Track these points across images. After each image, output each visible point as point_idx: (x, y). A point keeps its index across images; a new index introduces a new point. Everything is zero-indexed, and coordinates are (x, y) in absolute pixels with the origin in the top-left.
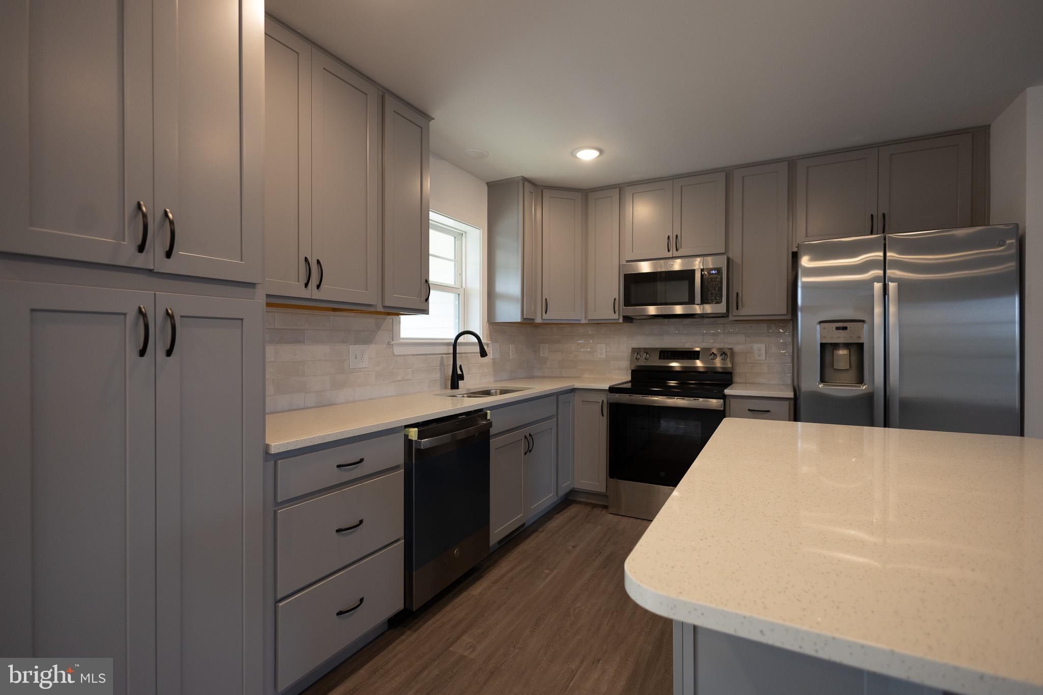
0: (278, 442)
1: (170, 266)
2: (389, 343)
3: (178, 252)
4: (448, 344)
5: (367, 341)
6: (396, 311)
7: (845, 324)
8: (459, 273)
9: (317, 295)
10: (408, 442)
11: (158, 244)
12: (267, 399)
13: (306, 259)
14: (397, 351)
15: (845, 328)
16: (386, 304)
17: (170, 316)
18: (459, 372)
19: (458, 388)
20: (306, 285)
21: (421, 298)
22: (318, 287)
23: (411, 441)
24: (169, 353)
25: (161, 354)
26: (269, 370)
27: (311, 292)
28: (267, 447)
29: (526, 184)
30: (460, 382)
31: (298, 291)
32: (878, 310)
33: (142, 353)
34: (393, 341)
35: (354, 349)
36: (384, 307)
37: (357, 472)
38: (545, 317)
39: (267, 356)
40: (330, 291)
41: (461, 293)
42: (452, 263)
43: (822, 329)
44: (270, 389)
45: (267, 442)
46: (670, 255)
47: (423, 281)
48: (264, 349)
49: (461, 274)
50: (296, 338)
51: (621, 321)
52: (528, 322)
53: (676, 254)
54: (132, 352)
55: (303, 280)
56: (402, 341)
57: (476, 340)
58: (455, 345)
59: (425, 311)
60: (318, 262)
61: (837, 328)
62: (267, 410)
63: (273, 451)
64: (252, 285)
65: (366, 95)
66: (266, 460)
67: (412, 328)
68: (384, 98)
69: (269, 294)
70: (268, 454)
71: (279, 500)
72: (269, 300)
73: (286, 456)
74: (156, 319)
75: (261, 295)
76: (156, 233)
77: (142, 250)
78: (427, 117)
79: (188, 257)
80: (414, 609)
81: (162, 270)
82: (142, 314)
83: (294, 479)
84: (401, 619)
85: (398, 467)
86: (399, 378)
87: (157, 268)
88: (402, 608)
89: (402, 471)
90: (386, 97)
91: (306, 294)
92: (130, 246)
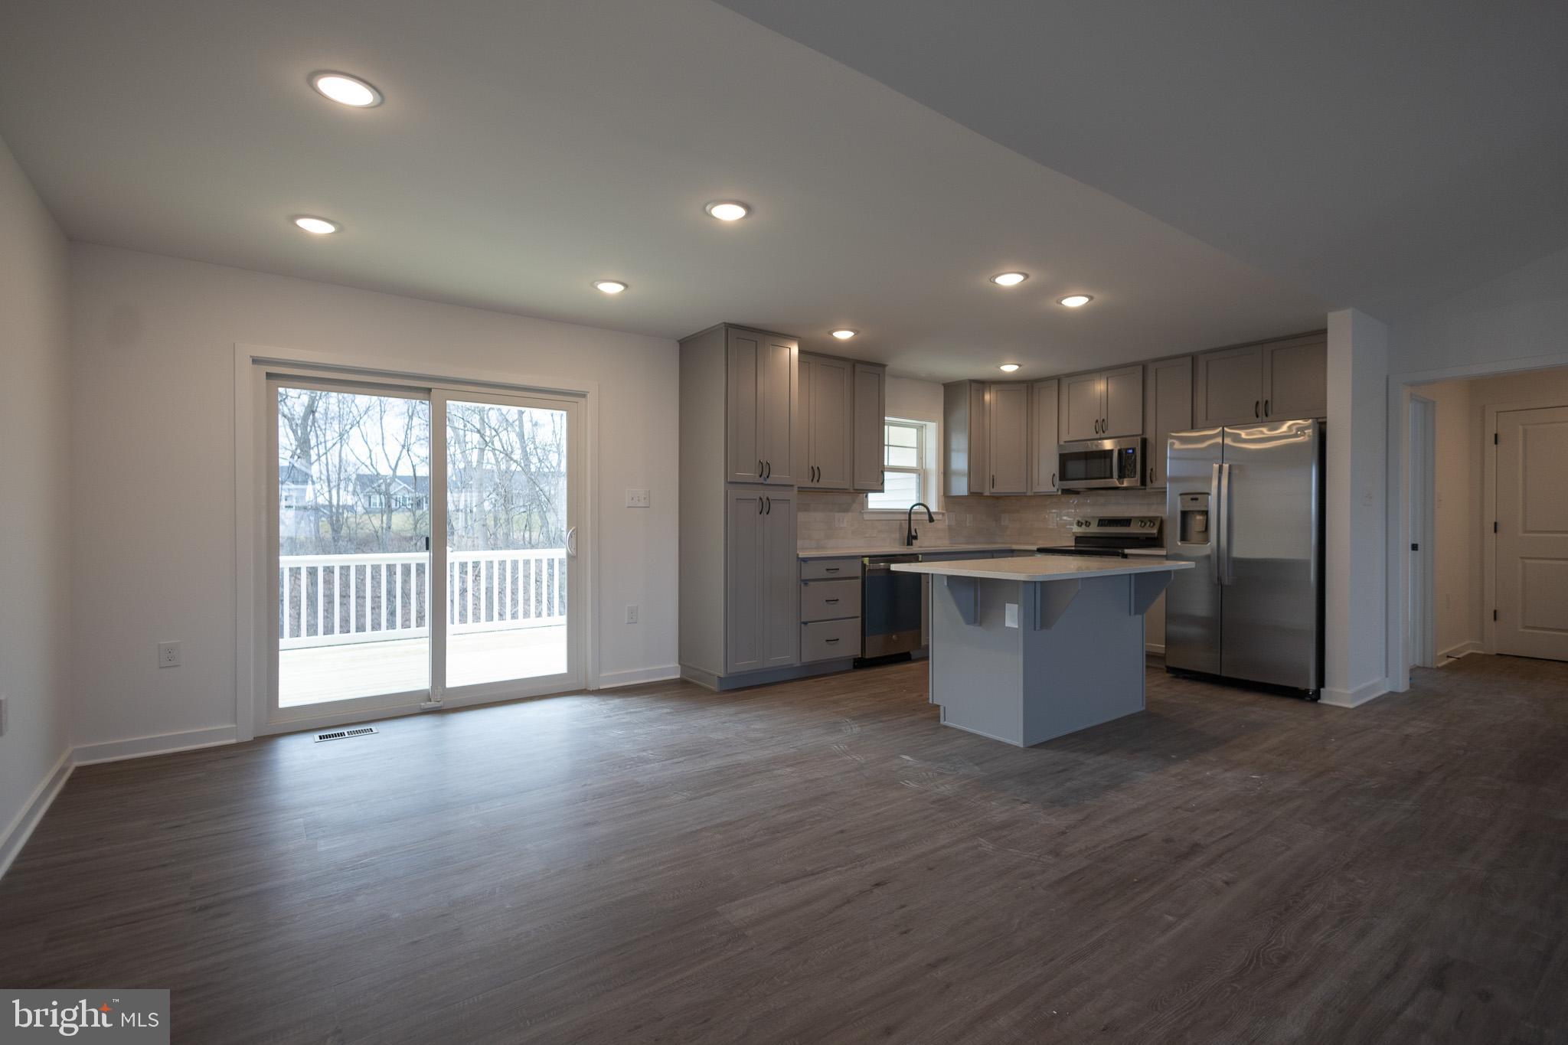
0: (802, 555)
1: (768, 481)
2: (860, 512)
3: (771, 476)
4: (905, 513)
5: (846, 510)
6: (866, 491)
7: (1197, 496)
8: (921, 458)
9: (818, 485)
10: (863, 565)
11: (765, 475)
13: (812, 466)
14: (866, 517)
15: (1196, 499)
16: (856, 488)
17: (768, 499)
18: (913, 533)
19: (912, 545)
20: (812, 480)
21: (878, 482)
22: (818, 481)
23: (865, 564)
24: (768, 513)
25: (765, 514)
27: (815, 484)
28: (798, 555)
29: (973, 384)
30: (914, 541)
31: (810, 484)
32: (1215, 483)
33: (761, 513)
34: (862, 510)
35: (838, 515)
36: (854, 490)
38: (992, 490)
39: (798, 517)
40: (824, 483)
41: (921, 472)
42: (915, 450)
43: (1182, 499)
44: (799, 536)
45: (798, 552)
46: (1098, 436)
47: (880, 471)
48: (797, 514)
49: (922, 458)
50: (809, 507)
51: (1060, 493)
52: (975, 495)
53: (1103, 435)
54: (758, 513)
55: (811, 477)
56: (869, 510)
57: (926, 510)
58: (910, 514)
59: (882, 491)
60: (818, 468)
61: (1192, 499)
63: (800, 556)
64: (792, 486)
65: (844, 369)
66: (797, 561)
67: (875, 501)
68: (854, 366)
69: (799, 488)
70: (798, 558)
71: (802, 578)
72: (799, 491)
73: (805, 560)
74: (765, 500)
75: (796, 489)
76: (765, 469)
77: (761, 476)
78: (884, 366)
79: (774, 478)
80: (867, 657)
81: (766, 483)
82: (761, 499)
83: (809, 572)
84: (861, 663)
85: (857, 578)
86: (867, 535)
87: (764, 482)
88: (860, 656)
89: (859, 581)
90: (856, 364)
91: (812, 485)
92: (757, 475)
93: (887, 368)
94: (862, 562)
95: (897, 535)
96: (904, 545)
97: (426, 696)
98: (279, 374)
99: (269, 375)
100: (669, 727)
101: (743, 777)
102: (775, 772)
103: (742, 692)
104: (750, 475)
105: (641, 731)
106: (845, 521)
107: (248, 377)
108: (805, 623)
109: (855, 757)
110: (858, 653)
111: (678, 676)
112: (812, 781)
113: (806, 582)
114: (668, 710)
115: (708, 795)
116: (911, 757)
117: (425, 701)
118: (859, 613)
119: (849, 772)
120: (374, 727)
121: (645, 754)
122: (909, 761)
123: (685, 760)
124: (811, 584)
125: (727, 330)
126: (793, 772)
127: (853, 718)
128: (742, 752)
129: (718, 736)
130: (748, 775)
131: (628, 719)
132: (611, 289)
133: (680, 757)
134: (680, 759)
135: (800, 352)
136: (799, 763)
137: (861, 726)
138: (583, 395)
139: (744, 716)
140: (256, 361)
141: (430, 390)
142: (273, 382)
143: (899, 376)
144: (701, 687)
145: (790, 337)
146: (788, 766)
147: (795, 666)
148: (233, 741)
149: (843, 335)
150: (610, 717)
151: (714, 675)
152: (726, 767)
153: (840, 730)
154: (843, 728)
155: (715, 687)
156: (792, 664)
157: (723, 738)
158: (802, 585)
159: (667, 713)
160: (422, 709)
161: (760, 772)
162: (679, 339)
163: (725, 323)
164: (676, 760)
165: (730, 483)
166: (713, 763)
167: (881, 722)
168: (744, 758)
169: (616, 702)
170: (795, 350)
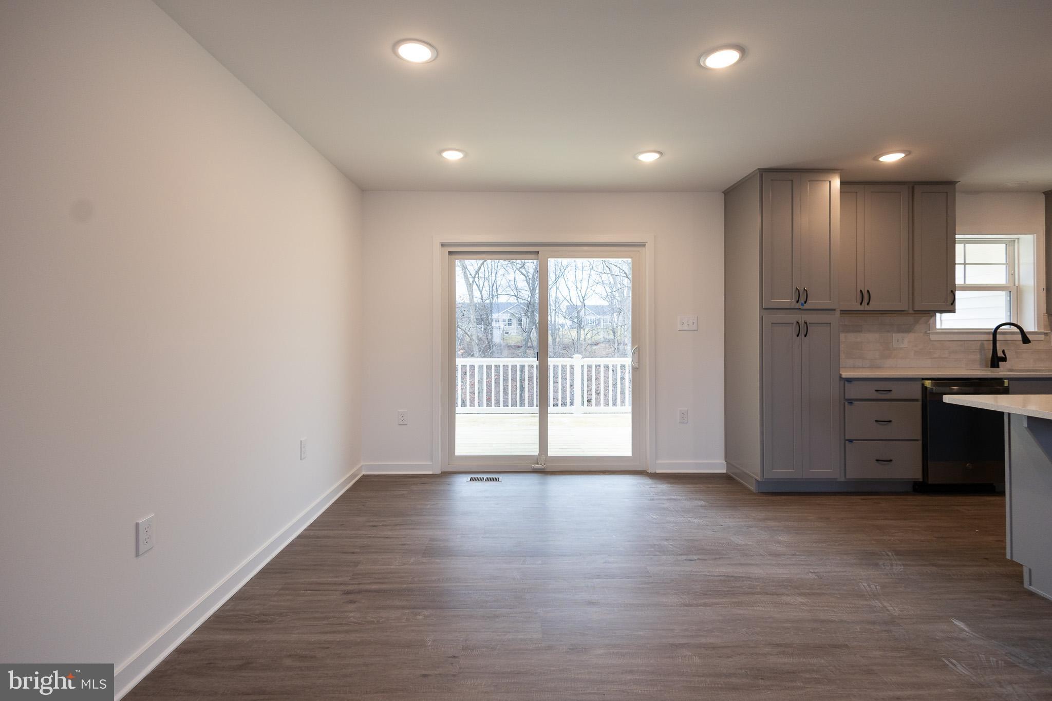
0: (846, 374)
1: (806, 306)
2: (926, 332)
3: (809, 301)
4: (987, 333)
5: (908, 331)
6: (931, 312)
8: (1011, 275)
9: (867, 308)
10: (924, 388)
11: (802, 300)
12: (841, 360)
13: (861, 291)
14: (933, 337)
16: (916, 309)
17: (806, 323)
18: (1000, 355)
20: (861, 304)
21: (947, 302)
22: (868, 304)
23: (926, 387)
24: (805, 336)
25: (803, 336)
26: (842, 347)
27: (864, 307)
28: (841, 375)
31: (857, 307)
33: (798, 336)
34: (929, 330)
35: (896, 336)
36: (915, 311)
37: (888, 396)
39: (841, 339)
40: (874, 305)
41: (1012, 290)
42: (1003, 267)
44: (842, 356)
45: (841, 373)
47: (949, 291)
48: (839, 335)
49: (1013, 275)
50: (857, 329)
54: (795, 336)
55: (859, 300)
56: (938, 331)
57: (1018, 330)
58: (995, 334)
59: (953, 311)
60: (868, 291)
62: (841, 366)
63: (843, 377)
64: (834, 309)
65: (900, 192)
66: (840, 380)
67: (944, 321)
68: (913, 188)
69: (841, 311)
70: (841, 378)
71: (846, 398)
72: (841, 314)
73: (849, 380)
74: (802, 324)
75: (838, 312)
76: (802, 296)
77: (797, 302)
78: (952, 183)
79: (812, 303)
80: (929, 483)
81: (804, 307)
82: (798, 323)
83: (853, 392)
84: (921, 488)
85: (917, 400)
86: (935, 356)
87: (802, 307)
88: (921, 480)
89: (920, 403)
90: (916, 186)
91: (861, 308)
92: (794, 301)
93: (957, 185)
94: (923, 385)
95: (978, 357)
96: (987, 366)
97: (536, 460)
98: (455, 252)
99: (450, 253)
100: (697, 521)
101: (748, 594)
102: (784, 598)
103: (778, 498)
104: (787, 301)
105: (672, 519)
106: (905, 342)
107: (439, 254)
108: (851, 441)
109: (885, 604)
110: (918, 476)
111: (724, 471)
112: (823, 621)
113: (851, 402)
114: (703, 503)
115: (705, 605)
116: (968, 625)
117: (535, 464)
118: (919, 437)
119: (874, 623)
120: (501, 477)
121: (666, 543)
122: (964, 630)
123: (698, 559)
124: (856, 403)
125: (762, 176)
126: (803, 604)
127: (898, 553)
128: (757, 565)
129: (739, 540)
130: (753, 594)
131: (666, 505)
132: (649, 158)
133: (695, 555)
134: (695, 557)
135: (842, 183)
136: (814, 594)
137: (904, 565)
138: (643, 245)
139: (772, 523)
140: (443, 245)
141: (538, 252)
142: (453, 257)
143: (977, 191)
144: (742, 485)
145: (830, 171)
146: (801, 594)
147: (839, 480)
148: (431, 473)
149: (892, 158)
150: (653, 500)
151: (752, 477)
152: (732, 577)
153: (877, 565)
154: (881, 562)
155: (753, 488)
156: (836, 479)
157: (743, 543)
158: (846, 403)
159: (701, 506)
160: (533, 469)
161: (767, 593)
162: (723, 191)
163: (759, 169)
164: (689, 557)
165: (764, 309)
166: (722, 569)
167: (934, 565)
168: (757, 571)
169: (663, 487)
170: (836, 183)
